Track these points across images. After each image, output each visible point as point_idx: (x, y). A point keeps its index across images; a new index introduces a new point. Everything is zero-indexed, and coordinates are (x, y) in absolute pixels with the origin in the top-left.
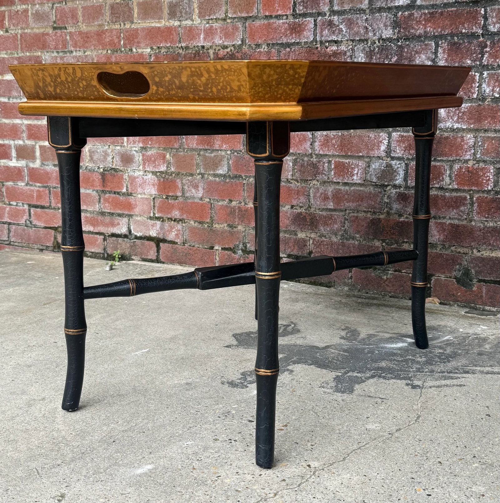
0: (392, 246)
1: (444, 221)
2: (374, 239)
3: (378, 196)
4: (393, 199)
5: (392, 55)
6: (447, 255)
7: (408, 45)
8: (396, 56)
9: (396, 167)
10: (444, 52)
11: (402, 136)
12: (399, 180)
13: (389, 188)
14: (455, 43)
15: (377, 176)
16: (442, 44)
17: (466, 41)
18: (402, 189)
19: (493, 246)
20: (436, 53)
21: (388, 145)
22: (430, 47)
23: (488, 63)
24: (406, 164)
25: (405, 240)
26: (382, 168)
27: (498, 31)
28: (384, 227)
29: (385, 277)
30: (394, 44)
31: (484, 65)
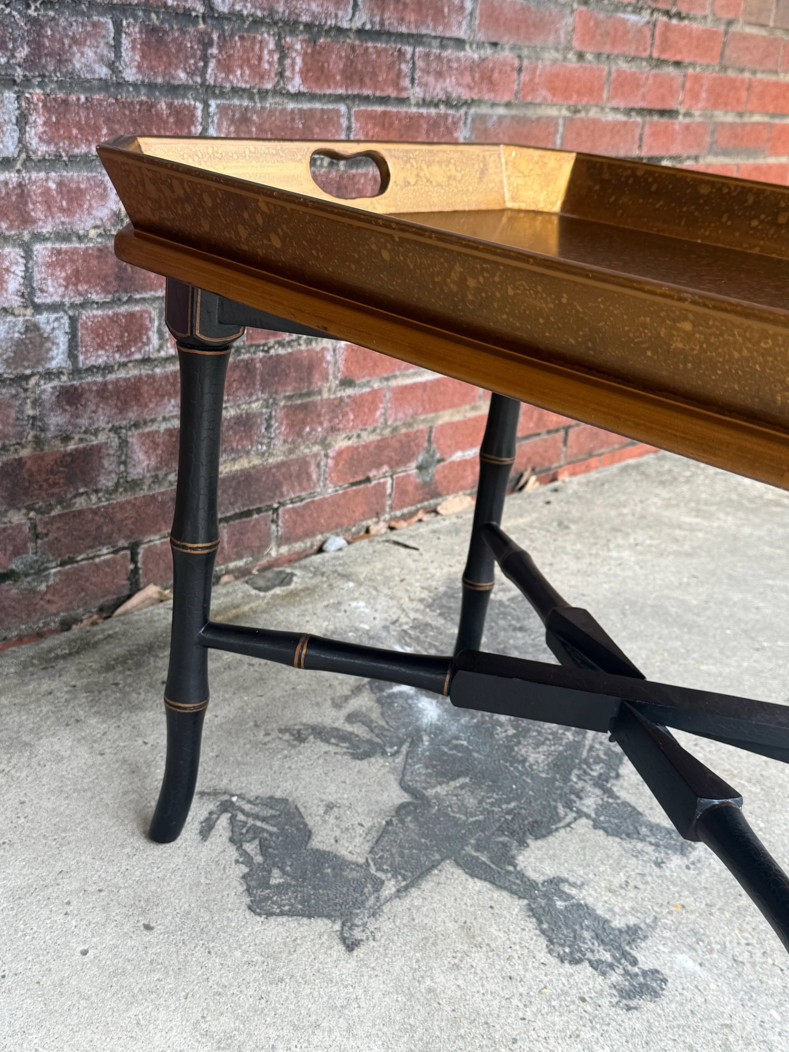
0: (53, 513)
1: (154, 427)
2: (6, 511)
3: (10, 406)
4: (48, 406)
5: (14, 41)
6: (163, 494)
7: (53, 19)
8: (25, 46)
9: (48, 329)
10: (133, 48)
11: (59, 252)
12: (58, 358)
13: (33, 381)
14: (154, 30)
15: (5, 357)
16: (128, 25)
17: (175, 27)
18: (64, 378)
19: (237, 451)
20: (117, 47)
21: (24, 278)
22: (104, 32)
23: (215, 81)
24: (70, 318)
25: (81, 490)
26: (17, 335)
27: (230, 13)
28: (31, 475)
29: (43, 587)
30: (20, 12)
31: (209, 86)
